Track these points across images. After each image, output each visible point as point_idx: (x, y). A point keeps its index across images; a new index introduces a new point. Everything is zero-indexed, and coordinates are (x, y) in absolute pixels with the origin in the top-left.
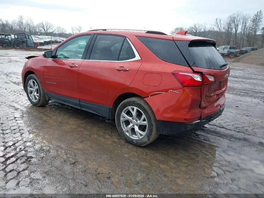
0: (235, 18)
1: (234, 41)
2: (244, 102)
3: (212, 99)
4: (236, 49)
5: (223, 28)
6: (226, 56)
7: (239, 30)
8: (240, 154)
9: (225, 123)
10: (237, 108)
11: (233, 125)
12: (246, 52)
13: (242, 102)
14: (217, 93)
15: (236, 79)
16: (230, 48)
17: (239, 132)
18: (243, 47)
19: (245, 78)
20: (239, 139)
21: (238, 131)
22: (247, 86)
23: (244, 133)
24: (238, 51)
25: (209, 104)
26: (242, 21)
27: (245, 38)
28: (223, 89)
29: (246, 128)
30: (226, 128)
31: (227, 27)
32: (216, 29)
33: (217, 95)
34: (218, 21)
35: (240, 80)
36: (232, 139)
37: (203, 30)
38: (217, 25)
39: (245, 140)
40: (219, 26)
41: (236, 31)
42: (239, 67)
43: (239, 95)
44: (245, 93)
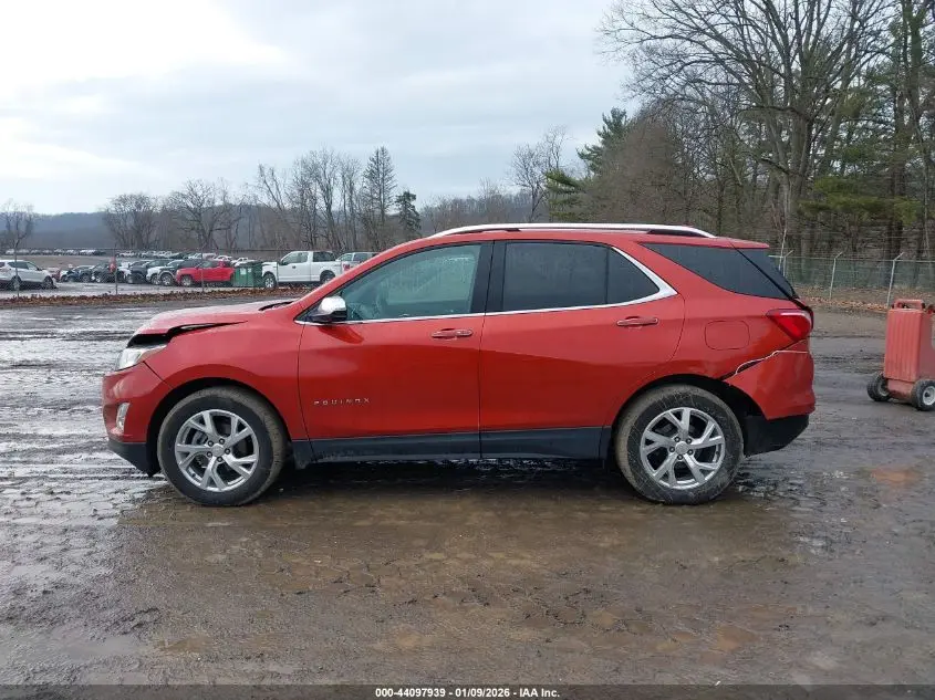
0: (316, 167)
1: (327, 237)
5: (284, 194)
7: (338, 203)
26: (338, 175)
27: (359, 226)
31: (297, 194)
32: (265, 200)
34: (266, 172)
37: (219, 203)
38: (265, 186)
40: (274, 190)
41: (329, 206)
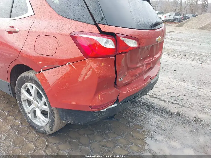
2: (182, 65)
3: (138, 71)
4: (180, 16)
6: (171, 21)
8: (170, 137)
9: (160, 91)
10: (175, 71)
11: (168, 94)
12: (188, 18)
13: (180, 65)
14: (146, 62)
15: (178, 42)
16: (175, 15)
17: (173, 103)
18: (186, 13)
19: (185, 41)
20: (172, 114)
21: (172, 101)
22: (187, 48)
23: (178, 104)
24: (182, 18)
25: (135, 77)
28: (157, 56)
29: (181, 97)
30: (160, 99)
33: (147, 64)
35: (181, 42)
36: (163, 114)
39: (178, 115)
41: (181, 1)
42: (181, 31)
43: (178, 57)
44: (185, 55)
